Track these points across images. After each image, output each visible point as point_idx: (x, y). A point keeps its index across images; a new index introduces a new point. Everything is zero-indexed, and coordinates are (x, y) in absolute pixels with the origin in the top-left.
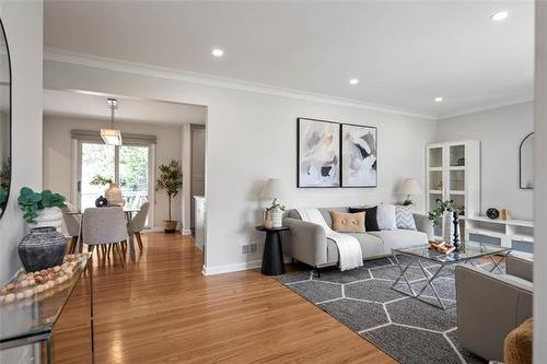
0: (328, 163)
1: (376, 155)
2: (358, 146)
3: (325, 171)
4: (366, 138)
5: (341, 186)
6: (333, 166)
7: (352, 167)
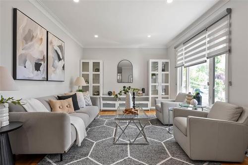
0: (39, 60)
1: (64, 60)
2: (56, 51)
3: (37, 67)
4: (60, 47)
5: (47, 80)
6: (42, 63)
7: (53, 66)
